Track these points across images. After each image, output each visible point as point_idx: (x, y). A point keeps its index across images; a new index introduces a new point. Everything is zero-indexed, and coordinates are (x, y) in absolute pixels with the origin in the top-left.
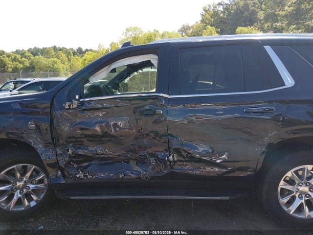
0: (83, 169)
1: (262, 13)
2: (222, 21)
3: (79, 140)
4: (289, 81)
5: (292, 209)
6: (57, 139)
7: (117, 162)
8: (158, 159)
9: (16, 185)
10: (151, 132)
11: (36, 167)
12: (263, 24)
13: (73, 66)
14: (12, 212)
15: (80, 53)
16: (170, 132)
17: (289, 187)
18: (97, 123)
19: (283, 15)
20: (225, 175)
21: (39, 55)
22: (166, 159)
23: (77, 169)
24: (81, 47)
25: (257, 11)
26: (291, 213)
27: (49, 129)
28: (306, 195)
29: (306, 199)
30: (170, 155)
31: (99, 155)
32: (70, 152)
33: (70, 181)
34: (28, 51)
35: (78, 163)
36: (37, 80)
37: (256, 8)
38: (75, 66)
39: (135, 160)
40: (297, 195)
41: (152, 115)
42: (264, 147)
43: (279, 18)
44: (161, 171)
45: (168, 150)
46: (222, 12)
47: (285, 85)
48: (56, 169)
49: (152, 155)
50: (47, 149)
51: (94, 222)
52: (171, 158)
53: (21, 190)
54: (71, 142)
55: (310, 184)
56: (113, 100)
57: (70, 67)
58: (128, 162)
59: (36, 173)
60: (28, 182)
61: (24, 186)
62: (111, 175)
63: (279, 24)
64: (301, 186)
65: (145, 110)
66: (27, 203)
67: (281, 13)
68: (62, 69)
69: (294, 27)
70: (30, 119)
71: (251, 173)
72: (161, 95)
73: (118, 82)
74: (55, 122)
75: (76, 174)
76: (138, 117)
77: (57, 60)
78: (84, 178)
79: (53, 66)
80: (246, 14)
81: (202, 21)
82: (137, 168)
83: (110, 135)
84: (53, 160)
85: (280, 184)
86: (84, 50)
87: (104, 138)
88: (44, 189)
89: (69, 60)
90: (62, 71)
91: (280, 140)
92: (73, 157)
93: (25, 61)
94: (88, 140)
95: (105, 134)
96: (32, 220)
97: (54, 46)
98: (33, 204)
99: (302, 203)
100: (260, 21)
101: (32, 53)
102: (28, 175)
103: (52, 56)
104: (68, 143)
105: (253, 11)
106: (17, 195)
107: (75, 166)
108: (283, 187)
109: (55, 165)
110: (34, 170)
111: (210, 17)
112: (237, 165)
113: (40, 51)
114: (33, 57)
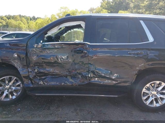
0: (43, 80)
1: (132, 4)
2: (112, 7)
3: (41, 64)
4: (151, 39)
5: (148, 103)
6: (29, 63)
7: (60, 77)
8: (82, 76)
9: (5, 87)
10: (80, 62)
11: (17, 78)
12: (132, 10)
13: (30, 26)
14: (3, 101)
15: (34, 19)
16: (90, 62)
17: (147, 92)
18: (51, 56)
19: (143, 6)
20: (116, 85)
21: (11, 19)
22: (87, 76)
23: (40, 79)
24: (35, 16)
25: (130, 3)
26: (147, 104)
27: (25, 58)
28: (155, 96)
29: (155, 97)
30: (89, 74)
31: (51, 73)
32: (36, 70)
33: (35, 86)
34: (5, 16)
35: (40, 76)
36: (11, 32)
37: (129, 1)
38: (31, 26)
39: (70, 76)
40: (151, 96)
41: (81, 53)
42: (137, 72)
43: (141, 7)
44: (84, 82)
45: (88, 72)
46: (112, 2)
47: (149, 41)
48: (28, 79)
49: (80, 74)
50: (23, 68)
51: (47, 107)
52: (89, 75)
53: (8, 90)
54: (37, 65)
55: (157, 90)
56: (61, 44)
57: (28, 26)
58: (66, 77)
59: (17, 81)
60: (12, 86)
61: (10, 88)
62: (58, 83)
63: (140, 11)
64: (153, 91)
65: (78, 50)
66: (11, 97)
67: (142, 5)
68: (24, 27)
69: (148, 12)
70: (15, 52)
71: (129, 84)
72: (86, 43)
73: (60, 35)
74: (29, 54)
75: (39, 82)
76: (73, 54)
77: (21, 22)
78: (43, 85)
79: (19, 25)
80: (124, 4)
81: (101, 6)
82: (71, 80)
83: (58, 63)
84: (27, 74)
85: (143, 90)
86: (36, 17)
87: (54, 64)
88: (20, 90)
89: (28, 23)
90: (24, 28)
91: (145, 68)
92: (38, 73)
93: (3, 22)
94: (46, 65)
95: (55, 62)
96: (13, 106)
97: (20, 15)
98: (14, 97)
99: (153, 100)
100: (131, 8)
101: (7, 18)
102: (12, 82)
103: (19, 20)
104: (35, 66)
105: (128, 3)
106: (6, 93)
107: (38, 78)
108: (144, 91)
109: (27, 77)
110: (16, 79)
111: (105, 4)
112: (123, 80)
113: (12, 17)
114: (7, 20)
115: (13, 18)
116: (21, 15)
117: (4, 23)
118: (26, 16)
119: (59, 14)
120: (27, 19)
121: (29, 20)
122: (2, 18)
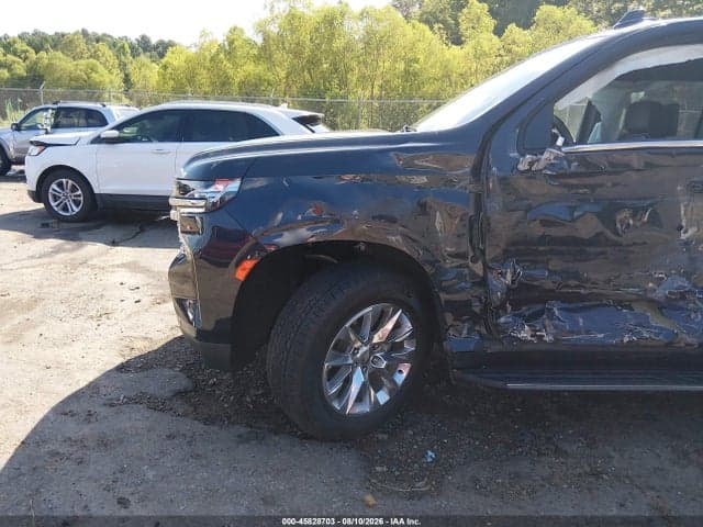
0: (533, 320)
3: (532, 248)
9: (358, 353)
15: (145, 50)
21: (47, 50)
34: (20, 38)
54: (516, 253)
60: (379, 346)
61: (371, 357)
68: (109, 86)
77: (96, 62)
79: (88, 76)
86: (154, 41)
93: (14, 62)
97: (83, 30)
98: (383, 398)
101: (29, 44)
102: (385, 330)
103: (81, 53)
113: (50, 40)
114: (33, 55)
115: (55, 47)
116: (90, 31)
117: (20, 69)
118: (109, 36)
119: (266, 22)
120: (117, 46)
121: (129, 55)
122: (8, 46)
